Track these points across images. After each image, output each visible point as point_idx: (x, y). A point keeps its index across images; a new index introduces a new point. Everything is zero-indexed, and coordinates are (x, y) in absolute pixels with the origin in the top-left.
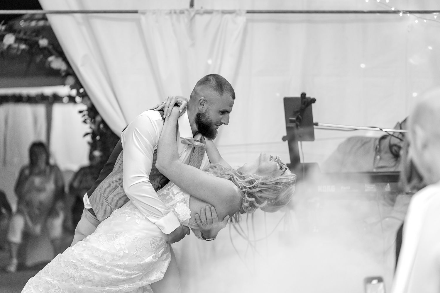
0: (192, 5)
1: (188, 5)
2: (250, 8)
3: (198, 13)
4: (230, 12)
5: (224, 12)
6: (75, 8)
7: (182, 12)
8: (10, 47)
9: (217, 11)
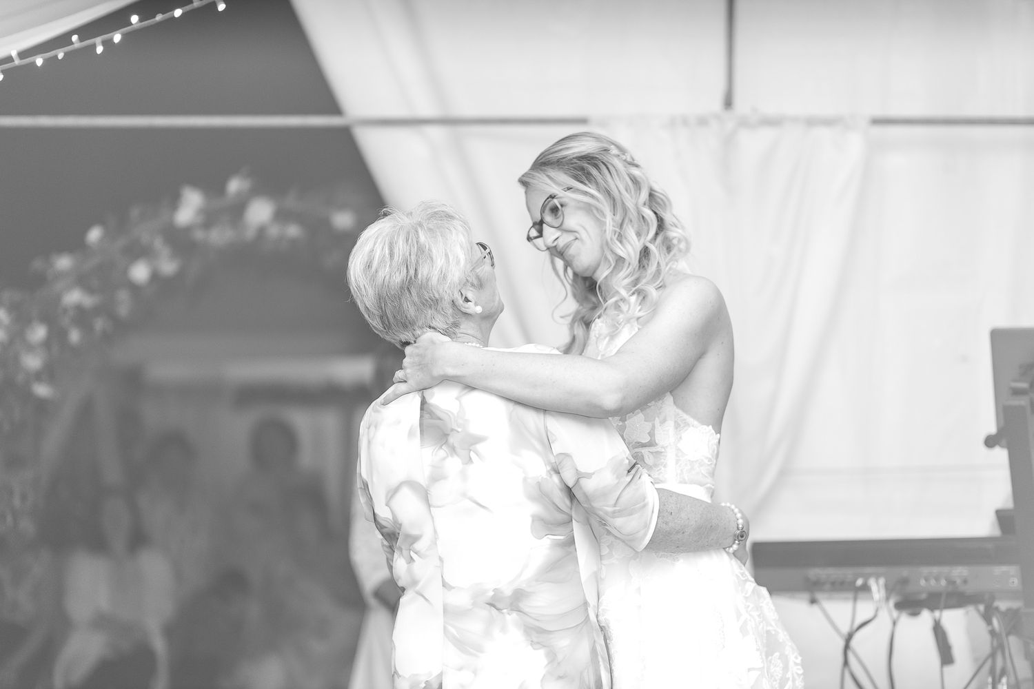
0: (728, 102)
1: (716, 104)
2: (879, 112)
3: (744, 123)
4: (828, 122)
5: (812, 122)
6: (426, 110)
7: (703, 121)
8: (262, 231)
9: (795, 120)
